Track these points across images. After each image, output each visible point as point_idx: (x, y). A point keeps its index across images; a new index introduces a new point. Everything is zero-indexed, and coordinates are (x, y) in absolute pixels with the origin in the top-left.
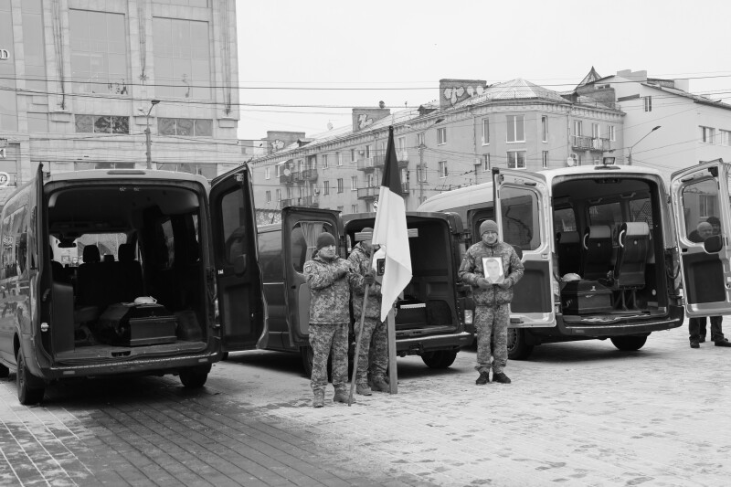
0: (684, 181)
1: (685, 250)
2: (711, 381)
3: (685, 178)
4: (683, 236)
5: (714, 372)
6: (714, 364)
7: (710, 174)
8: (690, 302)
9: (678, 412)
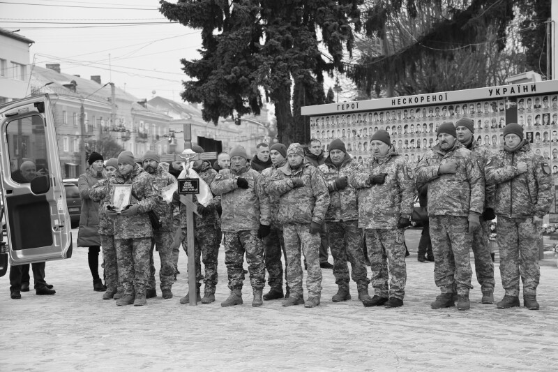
0: (7, 116)
1: (9, 191)
2: (43, 331)
3: (9, 112)
4: (7, 176)
5: (43, 322)
6: (41, 313)
7: (36, 109)
8: (15, 248)
9: (17, 367)
